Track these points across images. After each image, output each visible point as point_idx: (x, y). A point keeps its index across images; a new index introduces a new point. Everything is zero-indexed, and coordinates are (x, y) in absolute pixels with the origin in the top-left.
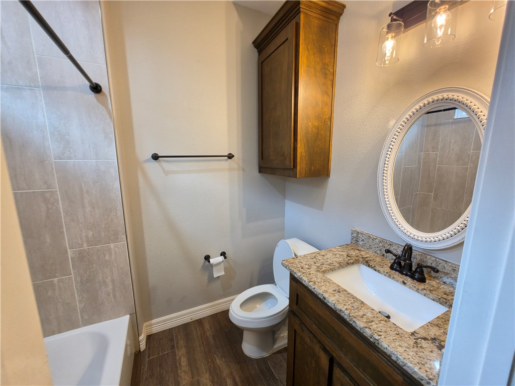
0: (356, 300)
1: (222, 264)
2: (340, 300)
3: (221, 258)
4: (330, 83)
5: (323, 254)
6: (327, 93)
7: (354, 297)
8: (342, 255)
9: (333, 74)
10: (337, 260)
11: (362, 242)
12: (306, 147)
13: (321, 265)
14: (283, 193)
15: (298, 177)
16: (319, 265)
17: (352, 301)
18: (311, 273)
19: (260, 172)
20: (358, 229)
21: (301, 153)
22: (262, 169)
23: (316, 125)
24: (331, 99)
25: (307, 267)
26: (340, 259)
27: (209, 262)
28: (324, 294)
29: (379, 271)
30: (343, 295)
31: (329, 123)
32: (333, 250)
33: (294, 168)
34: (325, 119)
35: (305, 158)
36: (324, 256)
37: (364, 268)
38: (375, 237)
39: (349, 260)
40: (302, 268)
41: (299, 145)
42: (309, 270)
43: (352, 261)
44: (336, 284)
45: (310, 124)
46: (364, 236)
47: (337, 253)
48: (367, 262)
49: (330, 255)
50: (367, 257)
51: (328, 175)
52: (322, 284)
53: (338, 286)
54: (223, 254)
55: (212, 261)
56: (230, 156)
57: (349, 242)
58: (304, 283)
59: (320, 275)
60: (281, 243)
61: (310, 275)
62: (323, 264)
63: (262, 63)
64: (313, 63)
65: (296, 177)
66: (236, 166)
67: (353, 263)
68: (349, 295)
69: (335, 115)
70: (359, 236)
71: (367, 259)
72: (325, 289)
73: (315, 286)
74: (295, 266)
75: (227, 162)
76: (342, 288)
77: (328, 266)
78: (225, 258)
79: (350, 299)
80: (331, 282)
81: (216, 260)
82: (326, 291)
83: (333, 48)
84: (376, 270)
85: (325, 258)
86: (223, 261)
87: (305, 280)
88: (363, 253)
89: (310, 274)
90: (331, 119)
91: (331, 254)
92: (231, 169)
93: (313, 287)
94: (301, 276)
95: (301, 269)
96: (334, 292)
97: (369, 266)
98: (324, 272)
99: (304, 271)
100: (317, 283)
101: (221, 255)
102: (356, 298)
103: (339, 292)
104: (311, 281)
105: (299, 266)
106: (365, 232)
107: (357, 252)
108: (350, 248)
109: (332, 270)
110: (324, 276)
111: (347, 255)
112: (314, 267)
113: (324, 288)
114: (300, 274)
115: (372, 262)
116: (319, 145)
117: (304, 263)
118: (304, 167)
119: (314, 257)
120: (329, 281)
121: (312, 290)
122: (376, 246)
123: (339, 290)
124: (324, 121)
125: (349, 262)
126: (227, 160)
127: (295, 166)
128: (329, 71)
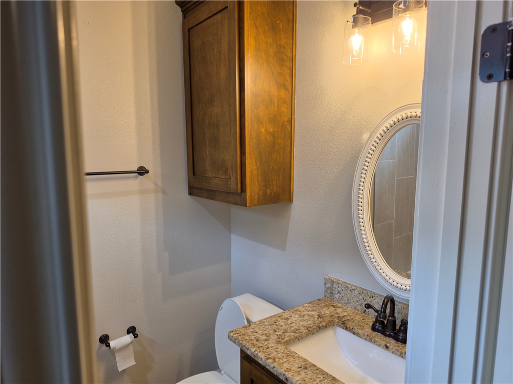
0: (326, 376)
1: (131, 347)
2: (306, 379)
3: (129, 338)
4: (287, 72)
5: (286, 316)
6: (284, 86)
7: (324, 373)
8: (312, 316)
9: (293, 60)
10: (305, 323)
11: (339, 295)
12: (258, 163)
13: (283, 333)
15: (248, 205)
16: (280, 333)
17: (322, 378)
18: (270, 345)
19: (190, 194)
20: (333, 276)
21: (252, 172)
22: (193, 190)
23: (271, 130)
24: (290, 95)
25: (264, 337)
26: (309, 322)
27: (108, 346)
28: (286, 373)
29: (358, 335)
30: (310, 372)
31: (289, 128)
32: (301, 308)
33: (242, 192)
34: (284, 122)
35: (257, 179)
36: (287, 319)
37: (341, 331)
38: (353, 287)
39: (321, 322)
40: (257, 340)
41: (248, 161)
42: (266, 343)
43: (324, 324)
44: (302, 358)
45: (263, 130)
46: (340, 286)
47: (306, 313)
48: (344, 323)
49: (295, 317)
50: (344, 316)
51: (290, 200)
52: (285, 360)
53: (305, 360)
54: (132, 330)
55: (113, 343)
56: (142, 171)
57: (322, 296)
58: (260, 361)
59: (281, 348)
60: (226, 304)
61: (268, 350)
62: (285, 331)
63: (189, 30)
64: (264, 46)
65: (246, 206)
66: (151, 186)
67: (326, 327)
68: (318, 372)
69: (296, 116)
70: (334, 286)
71: (343, 319)
72: (288, 366)
73: (275, 364)
74: (247, 338)
75: (138, 179)
76: (310, 363)
77: (292, 334)
78: (136, 336)
79: (319, 376)
80: (297, 355)
81: (120, 341)
82: (288, 370)
83: (291, 25)
84: (354, 334)
85: (289, 322)
86: (132, 343)
87: (261, 357)
88: (339, 311)
89: (268, 348)
90: (291, 121)
91: (297, 316)
92: (143, 192)
93: (272, 365)
94: (256, 353)
95: (255, 342)
96: (299, 369)
97: (346, 328)
98: (287, 343)
99: (261, 345)
100: (277, 360)
101: (128, 332)
102: (327, 374)
103: (306, 368)
104: (269, 358)
105: (252, 337)
106: (342, 279)
107: (332, 309)
108: (323, 304)
109: (299, 339)
110: (286, 348)
111: (319, 316)
112: (274, 337)
113: (286, 365)
114: (254, 349)
115: (350, 323)
116: (276, 158)
117: (260, 332)
118: (257, 190)
119: (273, 321)
120: (292, 355)
121: (271, 370)
122: (356, 299)
123: (307, 366)
124: (282, 126)
125: (321, 325)
126: (136, 178)
127: (243, 189)
128: (287, 56)
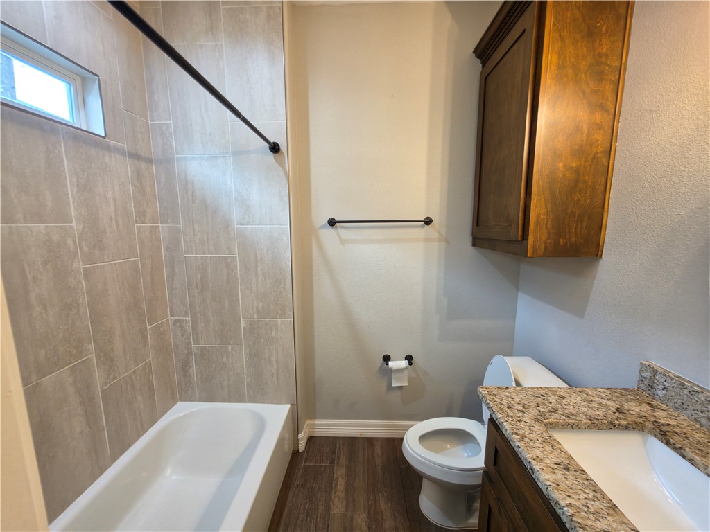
0: (599, 496)
1: (406, 373)
2: (562, 485)
3: (404, 364)
4: (609, 87)
5: (561, 394)
6: (602, 107)
7: (596, 489)
8: (606, 406)
9: (621, 70)
10: (590, 412)
11: (664, 392)
12: (549, 205)
13: (549, 411)
14: (515, 281)
15: (529, 255)
16: (545, 410)
17: (590, 496)
18: (524, 419)
19: (474, 245)
20: (657, 364)
21: (538, 216)
22: (476, 241)
23: (574, 165)
24: (611, 117)
25: (520, 407)
26: (597, 413)
27: (388, 364)
28: (534, 462)
29: (691, 461)
30: (572, 477)
31: (604, 161)
32: (589, 391)
33: (523, 239)
34: (597, 153)
35: (546, 225)
36: (563, 397)
37: (656, 445)
38: (697, 389)
39: (617, 419)
40: (509, 407)
41: (533, 203)
42: (520, 414)
43: (624, 423)
44: (566, 453)
45: (561, 165)
46: (669, 380)
47: (596, 399)
48: (665, 435)
49: (576, 399)
50: (668, 425)
51: (597, 253)
52: (537, 445)
53: (570, 458)
54: (409, 358)
55: (391, 363)
56: (428, 221)
57: (633, 384)
58: (504, 431)
59: (539, 428)
61: (519, 424)
62: (554, 411)
63: (486, 78)
64: (572, 60)
65: (526, 256)
66: (436, 235)
67: (627, 428)
68: (586, 483)
69: (620, 145)
70: (657, 377)
71: (665, 428)
72: (540, 455)
73: (522, 444)
74: (498, 400)
75: (424, 229)
76: (578, 465)
77: (564, 418)
78: (410, 364)
79: (587, 491)
80: (559, 446)
81: (398, 364)
82: (539, 459)
83: (622, 23)
84: (684, 457)
85: (564, 401)
86: (406, 368)
87: (507, 427)
88: (660, 414)
89: (520, 421)
90: (609, 152)
91: (579, 398)
92: (427, 240)
93: (517, 444)
94: (502, 420)
95: (505, 408)
96: (556, 466)
97: (668, 443)
98: (553, 426)
99: (511, 414)
100: (526, 440)
101: (406, 358)
102: (603, 494)
103: (568, 469)
104: (516, 434)
105: (504, 402)
106: (674, 370)
107: (646, 408)
108: (630, 397)
109: (573, 425)
110: (546, 432)
111: (618, 410)
112: (533, 412)
113: (537, 452)
114: (501, 416)
115: (678, 438)
116: (579, 200)
117: (517, 400)
118: (544, 238)
119: (542, 394)
120: (554, 444)
121: (515, 449)
122: (699, 407)
123: (569, 466)
124: (594, 158)
125: (617, 422)
126: (422, 226)
127: (525, 237)
128: (609, 66)
